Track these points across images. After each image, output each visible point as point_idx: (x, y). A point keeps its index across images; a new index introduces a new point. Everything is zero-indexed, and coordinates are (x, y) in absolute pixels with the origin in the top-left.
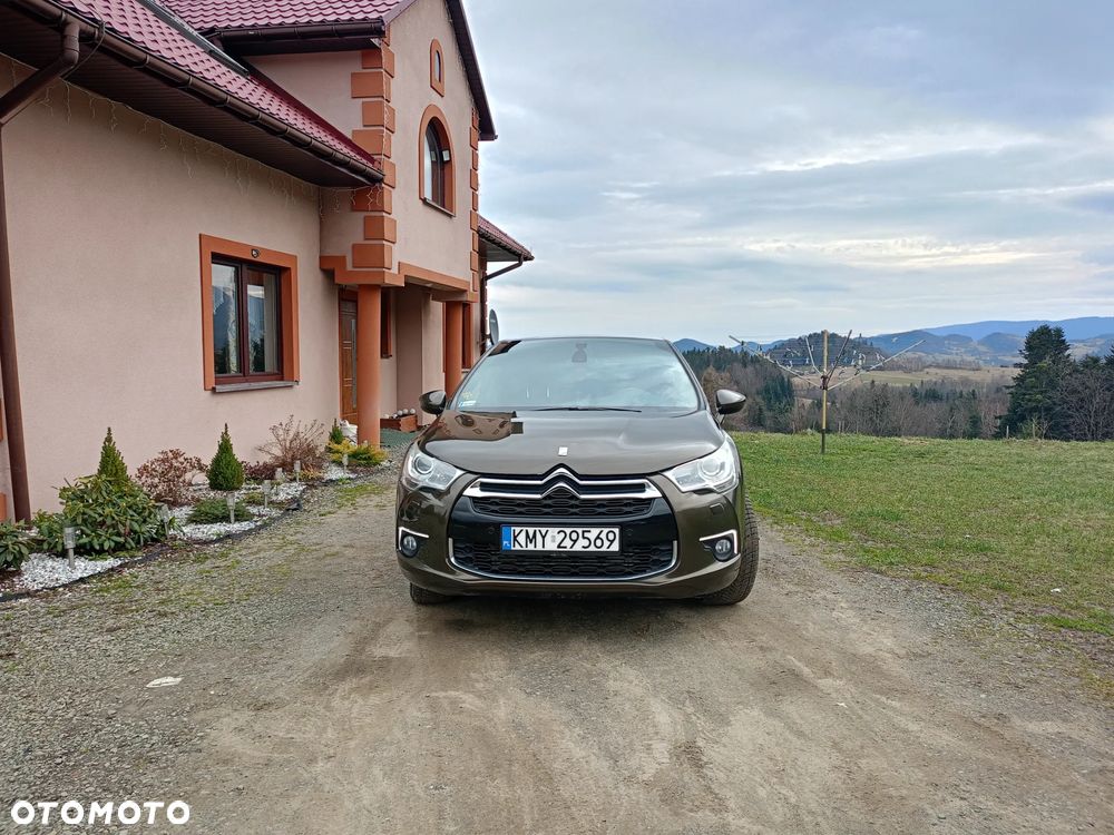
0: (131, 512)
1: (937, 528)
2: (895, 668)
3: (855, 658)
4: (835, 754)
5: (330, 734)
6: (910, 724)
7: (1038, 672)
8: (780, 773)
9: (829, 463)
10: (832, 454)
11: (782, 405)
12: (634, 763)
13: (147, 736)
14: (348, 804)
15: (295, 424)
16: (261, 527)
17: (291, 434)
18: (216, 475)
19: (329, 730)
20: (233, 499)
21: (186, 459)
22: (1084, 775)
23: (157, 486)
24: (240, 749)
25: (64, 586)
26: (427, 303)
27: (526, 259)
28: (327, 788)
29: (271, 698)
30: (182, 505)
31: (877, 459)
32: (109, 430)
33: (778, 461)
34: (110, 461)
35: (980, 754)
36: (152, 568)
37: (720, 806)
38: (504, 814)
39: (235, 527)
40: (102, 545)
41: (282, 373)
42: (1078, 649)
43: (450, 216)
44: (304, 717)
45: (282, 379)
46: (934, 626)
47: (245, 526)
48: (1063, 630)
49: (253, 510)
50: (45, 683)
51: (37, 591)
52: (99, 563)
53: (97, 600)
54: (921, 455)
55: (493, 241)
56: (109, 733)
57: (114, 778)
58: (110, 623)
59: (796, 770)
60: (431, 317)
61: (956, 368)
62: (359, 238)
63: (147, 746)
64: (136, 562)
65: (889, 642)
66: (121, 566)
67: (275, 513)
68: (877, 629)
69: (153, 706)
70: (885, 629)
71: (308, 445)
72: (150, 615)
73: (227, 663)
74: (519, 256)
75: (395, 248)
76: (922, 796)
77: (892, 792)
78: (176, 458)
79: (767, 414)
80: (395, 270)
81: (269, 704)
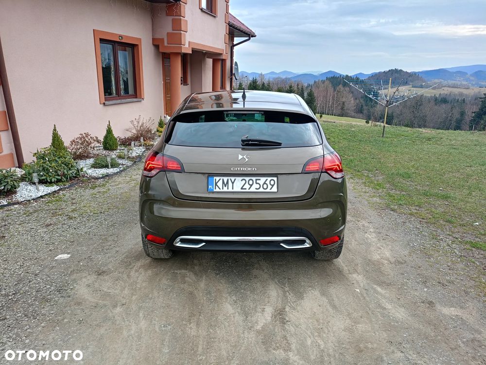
0: (63, 165)
1: (428, 183)
2: (387, 268)
3: (369, 262)
4: (348, 321)
5: (126, 292)
6: (387, 304)
7: (456, 276)
8: (320, 331)
9: (384, 142)
10: (387, 138)
11: (372, 104)
12: (254, 319)
13: (49, 286)
14: (125, 333)
15: (141, 119)
16: (121, 171)
17: (140, 124)
18: (106, 144)
19: (126, 289)
20: (113, 155)
21: (91, 138)
22: (463, 342)
23: (79, 149)
24: (86, 296)
25: (33, 199)
26: (204, 60)
27: (252, 36)
28: (118, 322)
29: (105, 269)
30: (90, 158)
31: (408, 141)
32: (55, 125)
33: (360, 141)
34: (56, 140)
35: (416, 326)
36: (72, 191)
37: (288, 349)
38: (191, 344)
39: (111, 171)
40: (51, 180)
41: (136, 95)
42: (479, 262)
43: (215, 17)
44: (117, 280)
45: (136, 98)
46: (412, 245)
47: (115, 170)
48: (474, 249)
49: (120, 161)
50: (15, 253)
51: (22, 202)
52: (50, 188)
53: (46, 208)
54: (429, 139)
55: (236, 28)
56: (35, 283)
57: (31, 309)
58: (48, 221)
59: (328, 329)
60: (207, 66)
61: (458, 88)
62: (170, 30)
63: (48, 292)
64: (66, 188)
65: (388, 254)
66: (59, 190)
67: (129, 163)
68: (384, 245)
69: (56, 270)
70: (388, 245)
71: (148, 129)
72: (65, 218)
73: (91, 247)
74: (249, 35)
75: (187, 34)
76: (383, 348)
77: (370, 346)
78: (87, 137)
79: (365, 107)
80: (187, 45)
81: (104, 272)
